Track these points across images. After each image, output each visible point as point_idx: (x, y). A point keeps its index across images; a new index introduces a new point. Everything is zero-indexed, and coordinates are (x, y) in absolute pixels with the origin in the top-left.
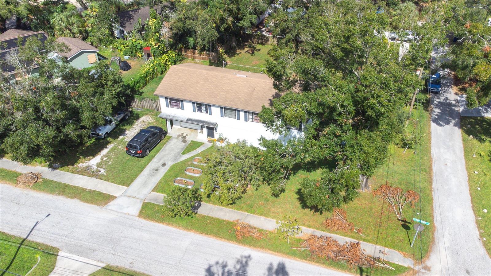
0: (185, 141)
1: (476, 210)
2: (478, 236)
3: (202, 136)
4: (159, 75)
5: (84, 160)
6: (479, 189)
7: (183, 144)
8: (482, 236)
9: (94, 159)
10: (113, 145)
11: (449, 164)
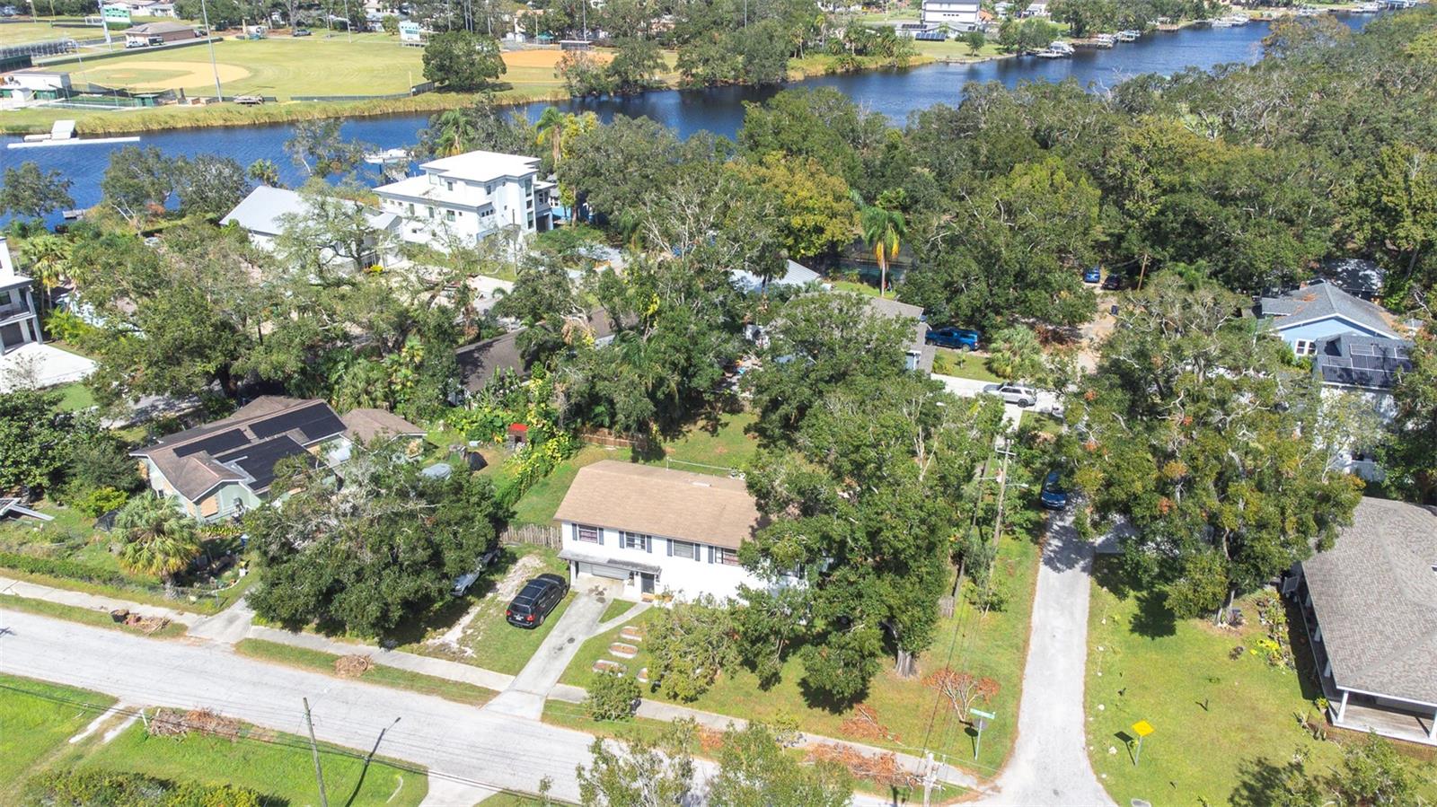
0: (602, 600)
1: (1088, 707)
2: (1084, 745)
3: (632, 591)
4: (541, 479)
5: (434, 635)
6: (1100, 674)
7: (600, 605)
8: (1088, 744)
9: (451, 632)
10: (479, 608)
11: (1058, 636)
